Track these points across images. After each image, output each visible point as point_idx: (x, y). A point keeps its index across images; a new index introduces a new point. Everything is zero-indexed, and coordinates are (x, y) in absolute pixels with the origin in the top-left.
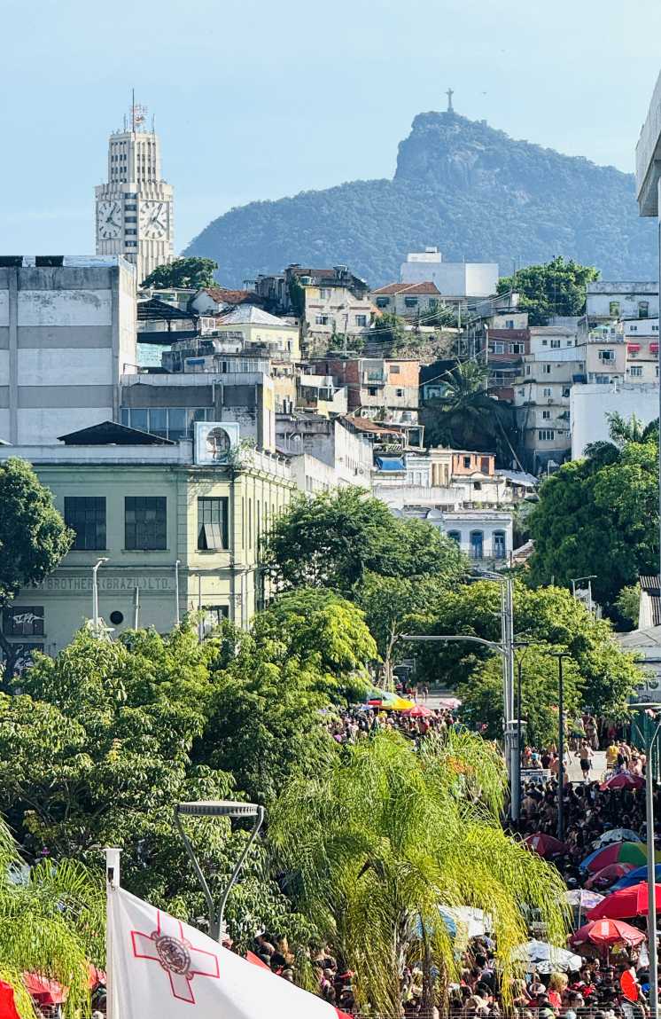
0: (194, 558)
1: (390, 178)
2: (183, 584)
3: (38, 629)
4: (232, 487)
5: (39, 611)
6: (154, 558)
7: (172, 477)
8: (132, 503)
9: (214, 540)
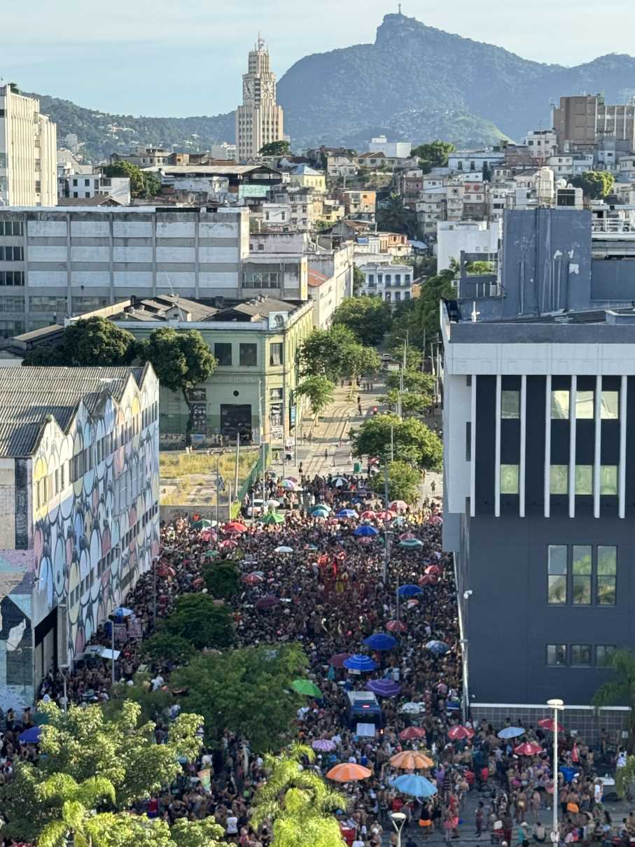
0: (268, 368)
1: (373, 43)
2: (263, 380)
3: (204, 397)
4: (284, 338)
5: (204, 390)
6: (252, 369)
7: (260, 335)
8: (243, 346)
9: (276, 361)
